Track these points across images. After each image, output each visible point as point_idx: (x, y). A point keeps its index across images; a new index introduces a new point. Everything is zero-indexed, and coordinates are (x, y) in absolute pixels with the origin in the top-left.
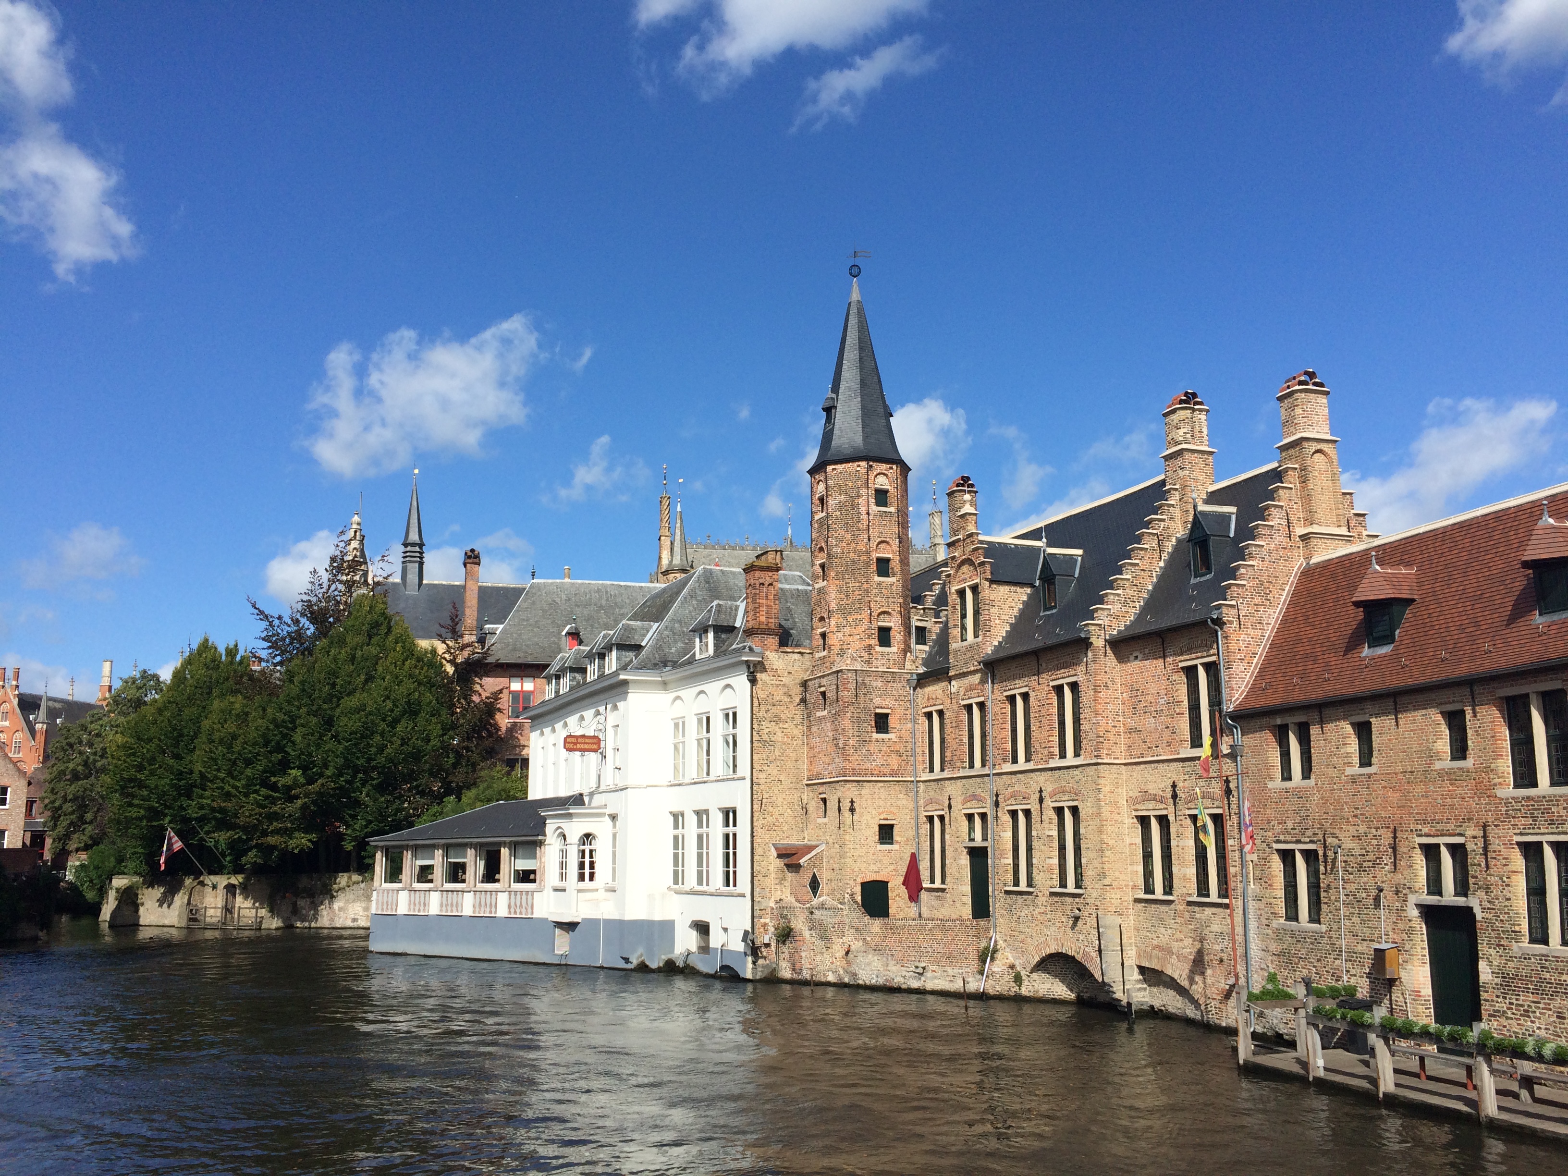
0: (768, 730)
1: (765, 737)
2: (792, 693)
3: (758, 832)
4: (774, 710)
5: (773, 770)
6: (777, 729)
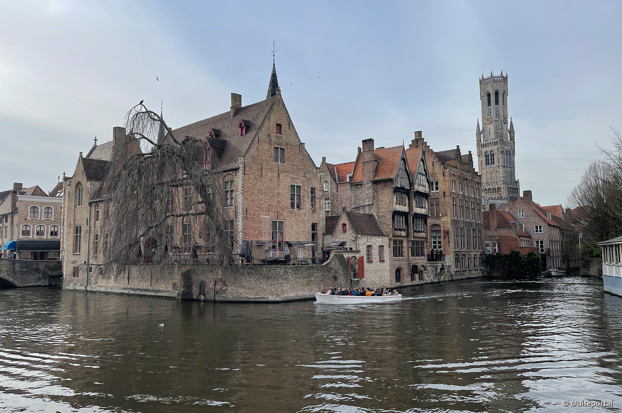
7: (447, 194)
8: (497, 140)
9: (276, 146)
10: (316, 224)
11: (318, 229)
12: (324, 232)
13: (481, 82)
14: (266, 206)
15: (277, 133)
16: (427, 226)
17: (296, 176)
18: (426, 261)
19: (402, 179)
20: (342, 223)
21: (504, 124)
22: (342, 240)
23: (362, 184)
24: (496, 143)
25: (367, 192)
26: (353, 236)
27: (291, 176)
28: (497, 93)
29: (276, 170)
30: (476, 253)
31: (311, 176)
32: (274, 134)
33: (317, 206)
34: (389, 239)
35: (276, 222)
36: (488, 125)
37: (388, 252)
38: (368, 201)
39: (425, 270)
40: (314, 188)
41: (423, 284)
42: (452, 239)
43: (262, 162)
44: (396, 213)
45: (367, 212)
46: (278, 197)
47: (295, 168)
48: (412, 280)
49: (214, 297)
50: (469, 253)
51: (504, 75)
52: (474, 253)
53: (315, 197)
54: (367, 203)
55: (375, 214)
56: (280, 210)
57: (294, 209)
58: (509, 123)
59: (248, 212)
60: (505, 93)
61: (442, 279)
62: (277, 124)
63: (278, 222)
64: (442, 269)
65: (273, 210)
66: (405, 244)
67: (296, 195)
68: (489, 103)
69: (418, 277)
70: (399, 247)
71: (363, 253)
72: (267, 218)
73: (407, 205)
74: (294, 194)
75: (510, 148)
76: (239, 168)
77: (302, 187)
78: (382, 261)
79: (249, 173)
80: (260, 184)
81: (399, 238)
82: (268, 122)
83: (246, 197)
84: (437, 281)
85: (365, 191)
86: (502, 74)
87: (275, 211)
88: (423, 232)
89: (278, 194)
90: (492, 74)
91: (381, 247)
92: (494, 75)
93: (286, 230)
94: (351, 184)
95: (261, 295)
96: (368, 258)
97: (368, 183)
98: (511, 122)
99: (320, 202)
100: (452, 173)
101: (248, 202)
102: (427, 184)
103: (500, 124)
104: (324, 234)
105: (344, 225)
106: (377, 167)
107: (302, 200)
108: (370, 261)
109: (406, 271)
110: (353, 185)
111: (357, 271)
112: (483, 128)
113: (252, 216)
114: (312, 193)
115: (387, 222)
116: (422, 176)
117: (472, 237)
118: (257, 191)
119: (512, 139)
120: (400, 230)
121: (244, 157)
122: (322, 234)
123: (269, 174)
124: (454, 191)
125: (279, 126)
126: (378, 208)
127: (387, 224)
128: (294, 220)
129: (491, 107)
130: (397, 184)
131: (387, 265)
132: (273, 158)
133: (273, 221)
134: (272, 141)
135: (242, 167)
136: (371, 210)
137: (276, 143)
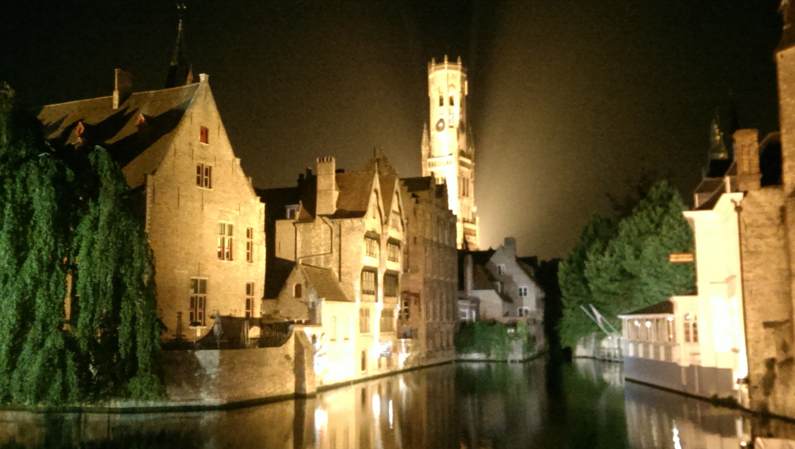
0: (754, 244)
2: (774, 218)
4: (758, 230)
6: (762, 243)
7: (419, 240)
9: (200, 161)
10: (253, 283)
11: (255, 292)
12: (263, 295)
14: (183, 253)
15: (201, 140)
17: (227, 209)
19: (373, 219)
20: (295, 283)
22: (293, 309)
23: (315, 224)
24: (449, 162)
25: (323, 236)
27: (220, 208)
29: (199, 199)
30: (450, 326)
31: (248, 209)
32: (197, 143)
33: (255, 256)
35: (197, 280)
36: (439, 134)
37: (354, 325)
40: (251, 228)
42: (423, 306)
43: (179, 184)
45: (322, 265)
46: (200, 242)
47: (226, 195)
52: (448, 326)
53: (252, 241)
54: (322, 252)
55: (335, 270)
56: (202, 262)
57: (223, 259)
62: (202, 128)
63: (199, 281)
65: (193, 262)
66: (373, 314)
67: (226, 239)
68: (441, 102)
70: (366, 320)
71: (326, 328)
72: (183, 274)
73: (378, 257)
74: (223, 237)
77: (235, 226)
79: (160, 202)
80: (175, 219)
81: (366, 306)
82: (190, 123)
85: (320, 233)
87: (195, 264)
88: (395, 296)
89: (201, 236)
91: (347, 318)
93: (211, 293)
97: (324, 223)
99: (258, 249)
101: (157, 248)
102: (401, 226)
104: (263, 299)
105: (298, 286)
106: (338, 199)
107: (234, 247)
108: (333, 340)
110: (301, 225)
113: (162, 271)
114: (248, 237)
115: (353, 282)
120: (368, 293)
121: (154, 175)
122: (259, 300)
123: (189, 204)
124: (427, 236)
125: (205, 130)
127: (353, 285)
128: (222, 277)
129: (444, 108)
130: (368, 227)
131: (352, 344)
132: (195, 180)
133: (192, 280)
134: (195, 153)
135: (150, 193)
136: (327, 261)
137: (200, 157)
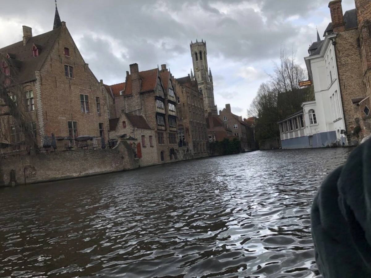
0: (344, 60)
1: (343, 63)
2: (354, 44)
3: (345, 97)
4: (346, 52)
5: (348, 74)
6: (348, 59)
7: (185, 104)
8: (203, 81)
9: (66, 64)
10: (102, 123)
11: (104, 127)
12: (109, 129)
13: (191, 46)
14: (62, 109)
15: (65, 54)
16: (176, 124)
17: (84, 88)
18: (178, 146)
19: (159, 91)
20: (122, 121)
21: (206, 71)
22: (123, 134)
23: (132, 96)
24: (202, 83)
26: (131, 129)
27: (80, 88)
28: (201, 53)
29: (68, 83)
30: (204, 142)
31: (95, 88)
32: (63, 55)
33: (102, 111)
34: (155, 132)
35: (71, 122)
36: (197, 72)
37: (155, 140)
38: (138, 107)
39: (178, 152)
40: (98, 97)
41: (177, 162)
42: (190, 133)
43: (56, 76)
44: (158, 114)
45: (138, 115)
46: (71, 104)
48: (171, 159)
49: (25, 181)
50: (201, 142)
51: (204, 41)
52: (203, 142)
53: (99, 104)
54: (137, 109)
55: (143, 116)
56: (74, 113)
57: (84, 112)
58: (209, 71)
59: (48, 114)
60: (205, 53)
61: (187, 159)
62: (65, 48)
63: (72, 123)
64: (188, 151)
65: (68, 113)
66: (165, 136)
67: (85, 103)
68: (197, 59)
69: (174, 157)
70: (161, 137)
71: (140, 141)
72: (63, 119)
73: (164, 109)
74: (84, 102)
75: (210, 86)
76: (36, 80)
77: (89, 96)
78: (152, 146)
79: (46, 84)
80: (55, 93)
81: (160, 131)
82: (58, 45)
83: (44, 102)
84: (185, 159)
85: (135, 100)
86: (202, 41)
87: (69, 114)
88: (175, 127)
89: (71, 101)
90: (197, 41)
91: (150, 136)
92: (198, 41)
93: (79, 128)
94: (124, 96)
95: (66, 174)
96: (143, 144)
97: (136, 95)
98: (210, 71)
99: (104, 107)
100: (187, 91)
101: (47, 107)
102: (174, 96)
103: (204, 72)
104: (109, 131)
105: (124, 122)
106: (142, 83)
107: (90, 106)
108: (144, 147)
109: (167, 153)
110: (126, 97)
111: (137, 153)
112: (195, 74)
113: (51, 118)
114: (97, 101)
115: (152, 120)
116: (171, 90)
117: (201, 132)
118: (53, 98)
119: (211, 80)
120: (161, 126)
121: (40, 71)
122: (107, 131)
123: (63, 85)
124: (189, 103)
125: (67, 50)
126: (145, 111)
127: (152, 122)
128: (85, 121)
129: (198, 61)
130: (157, 95)
131: (155, 149)
132: (64, 74)
133: (69, 122)
134: (62, 60)
135: (39, 79)
136: (140, 113)
137: (65, 62)
